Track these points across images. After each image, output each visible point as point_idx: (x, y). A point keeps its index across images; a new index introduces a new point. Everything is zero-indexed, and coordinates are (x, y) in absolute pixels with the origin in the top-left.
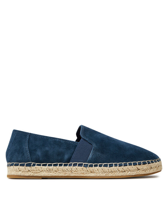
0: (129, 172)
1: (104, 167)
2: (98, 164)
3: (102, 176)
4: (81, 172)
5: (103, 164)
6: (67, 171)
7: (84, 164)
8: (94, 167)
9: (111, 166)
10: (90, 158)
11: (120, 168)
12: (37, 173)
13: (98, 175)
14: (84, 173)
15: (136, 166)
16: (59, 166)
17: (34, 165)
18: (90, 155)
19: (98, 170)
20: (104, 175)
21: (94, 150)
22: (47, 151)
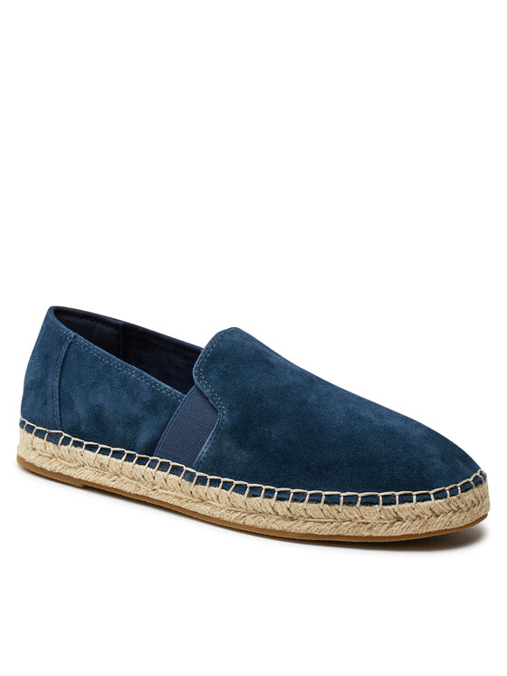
0: (308, 525)
1: (234, 493)
2: (222, 480)
3: (227, 519)
4: (175, 493)
5: (235, 482)
6: (142, 479)
7: (187, 472)
8: (210, 485)
9: (254, 493)
10: (204, 455)
11: (281, 507)
12: (70, 467)
13: (217, 514)
14: (181, 498)
15: (336, 506)
16: (125, 460)
17: (66, 441)
18: (205, 444)
19: (219, 498)
20: (232, 517)
21: (218, 430)
22: (101, 408)
